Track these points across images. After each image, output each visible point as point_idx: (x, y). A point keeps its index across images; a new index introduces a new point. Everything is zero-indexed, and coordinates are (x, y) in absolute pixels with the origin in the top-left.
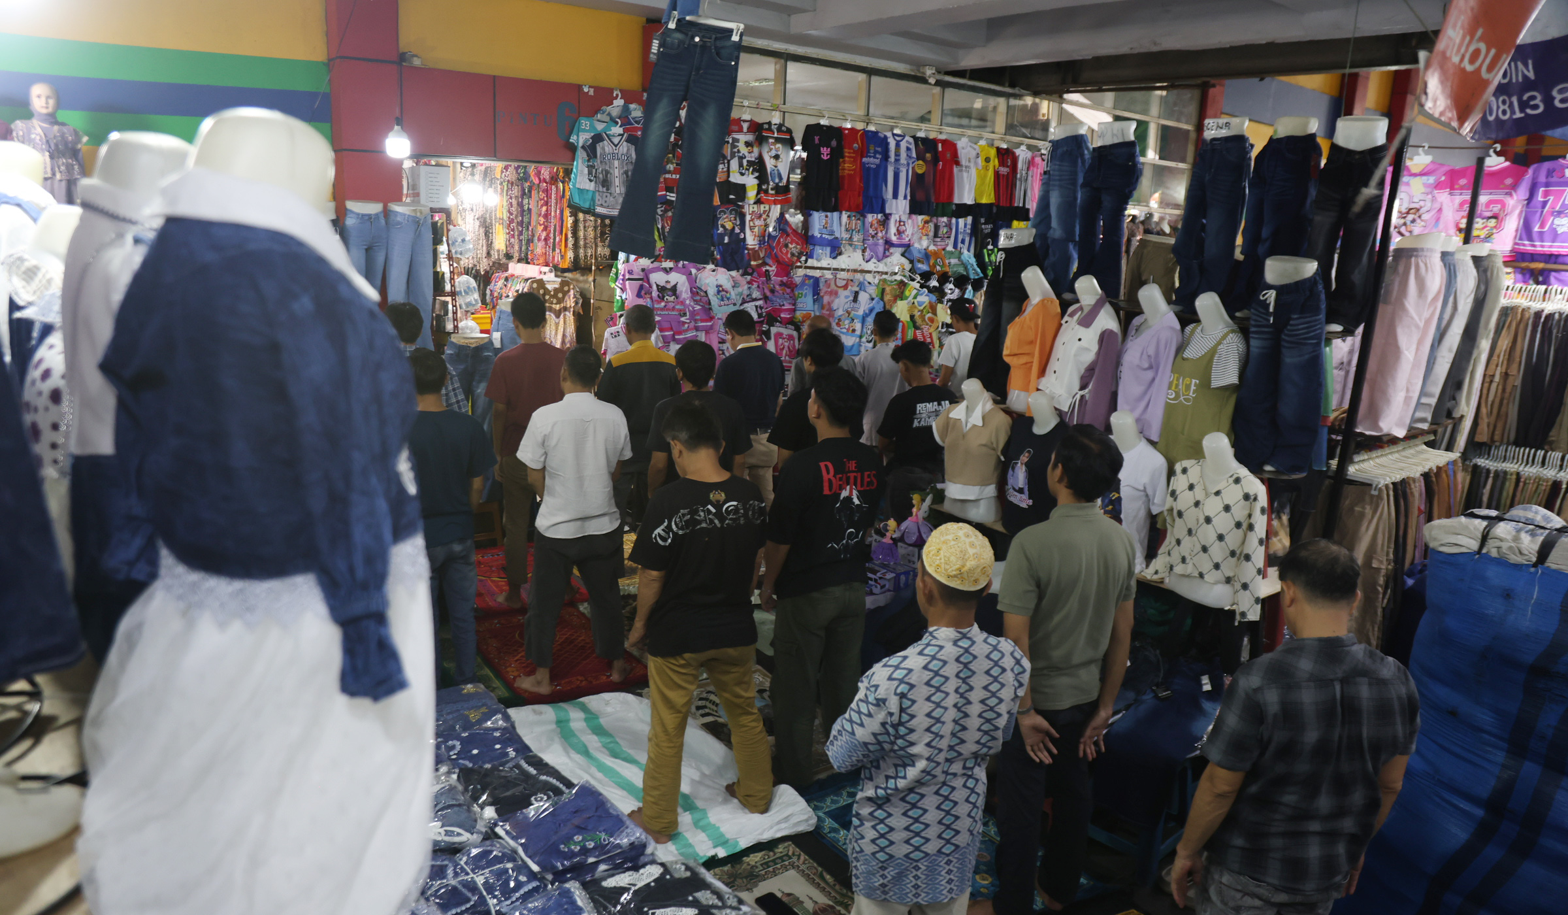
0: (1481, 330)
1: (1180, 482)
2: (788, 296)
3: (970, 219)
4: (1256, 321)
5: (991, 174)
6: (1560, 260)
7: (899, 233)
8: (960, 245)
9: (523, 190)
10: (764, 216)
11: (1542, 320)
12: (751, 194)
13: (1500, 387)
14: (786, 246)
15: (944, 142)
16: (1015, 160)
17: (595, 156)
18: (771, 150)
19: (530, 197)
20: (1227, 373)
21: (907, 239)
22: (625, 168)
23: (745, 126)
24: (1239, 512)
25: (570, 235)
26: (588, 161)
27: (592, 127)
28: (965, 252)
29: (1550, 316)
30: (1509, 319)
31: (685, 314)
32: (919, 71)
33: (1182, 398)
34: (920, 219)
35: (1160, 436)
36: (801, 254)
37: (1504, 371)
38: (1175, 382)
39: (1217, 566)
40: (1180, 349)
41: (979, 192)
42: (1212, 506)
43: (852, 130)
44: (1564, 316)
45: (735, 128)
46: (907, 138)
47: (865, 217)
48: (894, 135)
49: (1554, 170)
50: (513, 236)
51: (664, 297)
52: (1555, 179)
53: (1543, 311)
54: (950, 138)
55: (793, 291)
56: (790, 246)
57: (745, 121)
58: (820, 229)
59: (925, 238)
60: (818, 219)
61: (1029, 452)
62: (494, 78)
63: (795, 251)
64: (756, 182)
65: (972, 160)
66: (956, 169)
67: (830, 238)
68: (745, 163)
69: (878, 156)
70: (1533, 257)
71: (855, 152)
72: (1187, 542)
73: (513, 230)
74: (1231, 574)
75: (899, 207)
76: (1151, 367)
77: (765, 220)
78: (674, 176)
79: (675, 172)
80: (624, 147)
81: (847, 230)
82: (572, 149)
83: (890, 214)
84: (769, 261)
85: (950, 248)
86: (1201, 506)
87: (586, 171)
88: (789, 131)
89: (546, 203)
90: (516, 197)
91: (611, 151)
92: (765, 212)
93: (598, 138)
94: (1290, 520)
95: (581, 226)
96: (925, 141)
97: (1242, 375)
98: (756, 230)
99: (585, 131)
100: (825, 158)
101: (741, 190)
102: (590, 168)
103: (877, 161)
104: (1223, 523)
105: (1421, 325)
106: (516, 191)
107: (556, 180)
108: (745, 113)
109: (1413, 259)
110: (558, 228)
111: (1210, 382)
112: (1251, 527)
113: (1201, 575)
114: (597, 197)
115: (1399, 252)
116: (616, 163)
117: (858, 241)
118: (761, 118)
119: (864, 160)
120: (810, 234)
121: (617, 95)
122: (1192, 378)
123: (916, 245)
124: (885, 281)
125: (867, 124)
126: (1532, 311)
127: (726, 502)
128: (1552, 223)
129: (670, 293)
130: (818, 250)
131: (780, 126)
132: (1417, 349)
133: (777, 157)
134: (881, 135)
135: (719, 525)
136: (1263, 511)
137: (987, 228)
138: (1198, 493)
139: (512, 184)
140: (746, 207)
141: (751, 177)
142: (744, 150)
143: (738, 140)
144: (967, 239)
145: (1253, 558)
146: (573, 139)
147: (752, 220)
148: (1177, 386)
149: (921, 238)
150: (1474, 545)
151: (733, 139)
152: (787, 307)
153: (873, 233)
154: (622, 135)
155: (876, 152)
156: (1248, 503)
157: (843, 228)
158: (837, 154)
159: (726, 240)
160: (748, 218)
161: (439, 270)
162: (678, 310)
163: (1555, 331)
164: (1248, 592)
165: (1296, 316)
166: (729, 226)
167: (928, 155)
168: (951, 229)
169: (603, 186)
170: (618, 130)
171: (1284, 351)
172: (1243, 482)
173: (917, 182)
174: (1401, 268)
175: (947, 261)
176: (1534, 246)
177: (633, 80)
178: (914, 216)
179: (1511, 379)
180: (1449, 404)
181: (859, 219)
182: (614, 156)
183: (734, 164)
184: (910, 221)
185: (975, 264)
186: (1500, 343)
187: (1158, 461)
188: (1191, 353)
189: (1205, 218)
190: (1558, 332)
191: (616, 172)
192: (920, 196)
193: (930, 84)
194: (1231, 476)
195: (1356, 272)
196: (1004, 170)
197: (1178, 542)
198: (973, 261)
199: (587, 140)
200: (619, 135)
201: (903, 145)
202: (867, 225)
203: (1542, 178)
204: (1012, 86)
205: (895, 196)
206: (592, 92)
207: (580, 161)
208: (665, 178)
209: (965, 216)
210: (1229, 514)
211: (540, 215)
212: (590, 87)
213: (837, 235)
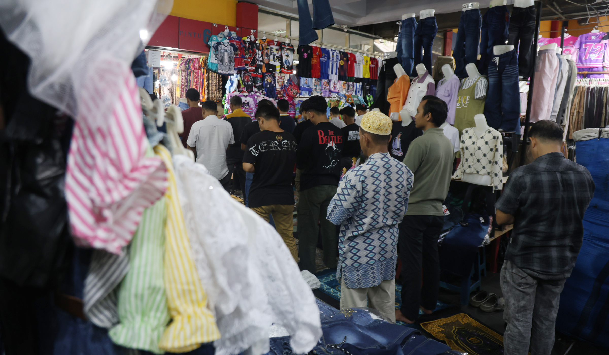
0: (570, 90)
1: (465, 137)
2: (293, 109)
3: (361, 84)
4: (491, 71)
5: (368, 67)
6: (594, 69)
7: (335, 87)
8: (357, 93)
9: (188, 73)
10: (283, 78)
11: (590, 90)
12: (278, 69)
13: (577, 117)
14: (291, 90)
15: (351, 54)
16: (377, 62)
17: (218, 50)
18: (285, 53)
19: (190, 75)
20: (481, 92)
21: (338, 90)
22: (229, 56)
23: (276, 43)
24: (491, 145)
25: (206, 89)
26: (215, 52)
27: (217, 39)
28: (360, 96)
29: (593, 89)
30: (578, 91)
31: (252, 113)
32: (341, 27)
33: (463, 105)
34: (342, 82)
35: (455, 122)
36: (297, 93)
37: (578, 111)
38: (459, 100)
39: (484, 167)
40: (460, 87)
41: (364, 74)
42: (480, 143)
43: (316, 47)
44: (598, 88)
45: (272, 43)
46: (337, 51)
47: (321, 80)
48: (332, 50)
49: (588, 37)
50: (183, 91)
51: (244, 106)
52: (588, 40)
53: (590, 87)
54: (353, 53)
55: (294, 107)
56: (293, 90)
57: (275, 41)
58: (303, 84)
59: (344, 90)
60: (303, 80)
61: (401, 133)
62: (179, 18)
63: (295, 92)
64: (280, 64)
65: (361, 61)
66: (355, 64)
67: (308, 88)
68: (275, 57)
69: (326, 57)
70: (583, 69)
71: (317, 55)
72: (471, 159)
73: (183, 89)
74: (489, 171)
75: (334, 77)
76: (449, 96)
77: (283, 79)
78: (248, 60)
79: (249, 58)
80: (229, 48)
81: (315, 85)
82: (209, 47)
83: (331, 80)
84: (285, 95)
85: (354, 94)
86: (475, 143)
87: (214, 56)
88: (292, 46)
89: (197, 78)
90: (185, 76)
91: (224, 49)
92: (283, 76)
93: (219, 44)
94: (507, 158)
95: (210, 85)
96: (343, 53)
97: (487, 92)
98: (280, 83)
99: (214, 40)
100: (305, 57)
101: (274, 67)
102: (216, 55)
103: (326, 59)
104: (485, 149)
105: (552, 79)
106: (185, 73)
107: (201, 68)
108: (275, 38)
109: (546, 54)
110: (201, 86)
111: (474, 96)
112: (497, 150)
113: (478, 172)
114: (219, 66)
115: (541, 52)
116: (226, 53)
117: (319, 90)
118: (282, 40)
119: (321, 59)
120: (300, 86)
121: (227, 28)
122: (466, 96)
123: (341, 92)
124: (331, 100)
125: (322, 45)
126: (586, 87)
127: (283, 140)
128: (589, 56)
129: (246, 105)
130: (304, 92)
131: (289, 44)
132: (551, 89)
133: (288, 56)
134: (327, 50)
135: (280, 150)
136: (501, 143)
137: (368, 87)
138: (474, 139)
139: (183, 71)
140: (276, 74)
141: (278, 62)
142: (275, 52)
143: (273, 48)
144: (360, 91)
145: (499, 163)
146: (209, 43)
147: (278, 79)
148: (460, 101)
149: (343, 90)
150: (597, 136)
151: (271, 48)
152: (292, 112)
153: (325, 87)
154: (229, 43)
155: (325, 56)
156: (495, 140)
157: (313, 84)
158: (310, 56)
159: (268, 86)
160: (277, 78)
161: (155, 92)
162: (250, 112)
163: (595, 94)
164: (497, 177)
165: (508, 66)
166: (269, 81)
167: (345, 58)
168: (354, 87)
169: (221, 62)
170: (226, 41)
171: (503, 81)
172: (492, 132)
173: (341, 68)
174: (542, 58)
175: (353, 99)
176: (583, 65)
177: (233, 23)
178: (340, 81)
179: (580, 114)
180: (561, 118)
181: (319, 81)
182: (225, 51)
183: (271, 57)
184: (338, 83)
185: (363, 101)
186: (575, 100)
187: (455, 130)
188: (465, 87)
189: (465, 42)
190: (597, 94)
191: (226, 57)
192: (342, 74)
193: (345, 32)
194: (487, 131)
195: (527, 55)
196: (374, 66)
197: (467, 160)
198: (363, 99)
199: (214, 44)
200: (227, 43)
201: (335, 54)
202: (322, 84)
203: (584, 40)
204: (375, 34)
205: (332, 73)
206: (217, 26)
207: (212, 52)
208: (245, 61)
209: (359, 82)
210: (487, 145)
211: (194, 82)
212: (216, 24)
213: (311, 87)
